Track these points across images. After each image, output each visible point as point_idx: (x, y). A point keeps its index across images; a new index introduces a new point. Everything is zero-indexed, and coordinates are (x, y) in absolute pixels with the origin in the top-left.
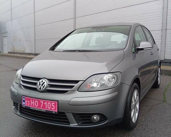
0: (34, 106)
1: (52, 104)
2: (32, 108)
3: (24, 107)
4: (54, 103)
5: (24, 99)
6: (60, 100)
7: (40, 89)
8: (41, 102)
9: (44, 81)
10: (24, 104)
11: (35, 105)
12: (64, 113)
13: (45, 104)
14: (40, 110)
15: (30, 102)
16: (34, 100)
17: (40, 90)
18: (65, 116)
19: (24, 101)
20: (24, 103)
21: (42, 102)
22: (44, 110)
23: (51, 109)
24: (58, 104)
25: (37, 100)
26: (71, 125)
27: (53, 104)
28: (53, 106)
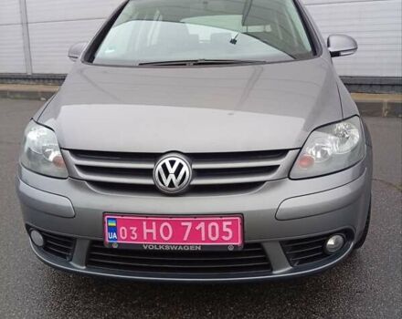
0: (154, 238)
1: (224, 226)
2: (149, 246)
3: (115, 247)
4: (230, 223)
5: (112, 224)
6: (247, 212)
8: (183, 224)
9: (178, 161)
10: (115, 239)
11: (158, 236)
12: (258, 245)
13: (198, 228)
14: (180, 248)
15: (140, 231)
16: (154, 223)
17: (173, 189)
18: (263, 252)
21: (189, 224)
22: (195, 246)
23: (220, 240)
24: (243, 224)
25: (167, 221)
26: (274, 272)
27: (228, 226)
28: (225, 229)
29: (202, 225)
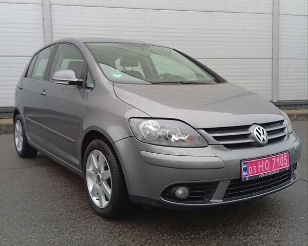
0: (263, 170)
1: (285, 158)
2: (261, 175)
3: (247, 180)
5: (245, 166)
7: (264, 140)
8: (273, 159)
9: (261, 128)
10: (246, 175)
11: (264, 168)
13: (277, 161)
14: (272, 173)
15: (257, 168)
16: (263, 162)
17: (264, 142)
19: (246, 169)
20: (244, 174)
21: (275, 159)
22: (277, 171)
23: (284, 165)
25: (268, 159)
29: (278, 159)
